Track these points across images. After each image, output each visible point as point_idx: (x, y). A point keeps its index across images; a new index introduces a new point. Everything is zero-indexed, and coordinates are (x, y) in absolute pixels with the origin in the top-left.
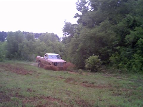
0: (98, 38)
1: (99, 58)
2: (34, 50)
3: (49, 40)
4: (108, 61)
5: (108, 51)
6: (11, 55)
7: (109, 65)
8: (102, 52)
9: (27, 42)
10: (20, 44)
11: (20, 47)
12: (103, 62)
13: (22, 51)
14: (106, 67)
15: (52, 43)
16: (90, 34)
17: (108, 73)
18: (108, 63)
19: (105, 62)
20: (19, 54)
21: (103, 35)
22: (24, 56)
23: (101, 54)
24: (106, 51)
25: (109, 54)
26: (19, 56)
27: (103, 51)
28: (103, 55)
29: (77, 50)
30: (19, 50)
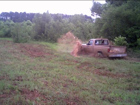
0: (124, 17)
1: (125, 40)
2: (60, 31)
3: (78, 21)
4: (135, 43)
5: (136, 32)
6: (38, 35)
7: (137, 48)
8: (129, 33)
9: (54, 22)
10: (46, 25)
11: (47, 28)
12: (130, 44)
13: (48, 32)
14: (133, 50)
15: (81, 24)
16: (115, 12)
17: (134, 58)
18: (136, 46)
19: (133, 44)
20: (46, 35)
21: (130, 14)
22: (50, 37)
23: (128, 36)
24: (133, 32)
25: (137, 35)
26: (46, 37)
27: (131, 32)
28: (130, 36)
29: (101, 31)
30: (46, 30)
